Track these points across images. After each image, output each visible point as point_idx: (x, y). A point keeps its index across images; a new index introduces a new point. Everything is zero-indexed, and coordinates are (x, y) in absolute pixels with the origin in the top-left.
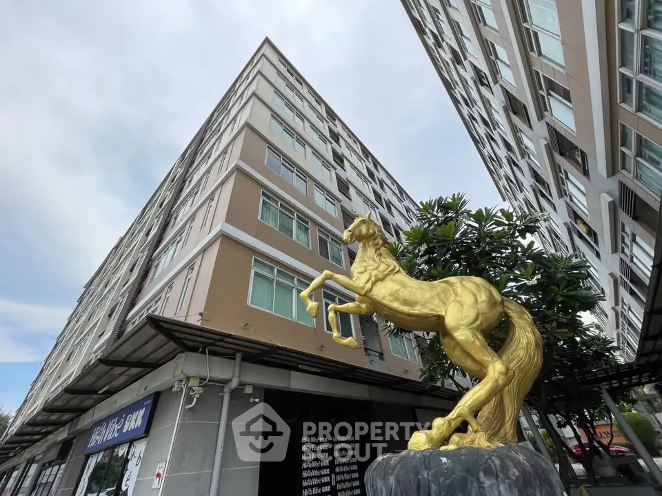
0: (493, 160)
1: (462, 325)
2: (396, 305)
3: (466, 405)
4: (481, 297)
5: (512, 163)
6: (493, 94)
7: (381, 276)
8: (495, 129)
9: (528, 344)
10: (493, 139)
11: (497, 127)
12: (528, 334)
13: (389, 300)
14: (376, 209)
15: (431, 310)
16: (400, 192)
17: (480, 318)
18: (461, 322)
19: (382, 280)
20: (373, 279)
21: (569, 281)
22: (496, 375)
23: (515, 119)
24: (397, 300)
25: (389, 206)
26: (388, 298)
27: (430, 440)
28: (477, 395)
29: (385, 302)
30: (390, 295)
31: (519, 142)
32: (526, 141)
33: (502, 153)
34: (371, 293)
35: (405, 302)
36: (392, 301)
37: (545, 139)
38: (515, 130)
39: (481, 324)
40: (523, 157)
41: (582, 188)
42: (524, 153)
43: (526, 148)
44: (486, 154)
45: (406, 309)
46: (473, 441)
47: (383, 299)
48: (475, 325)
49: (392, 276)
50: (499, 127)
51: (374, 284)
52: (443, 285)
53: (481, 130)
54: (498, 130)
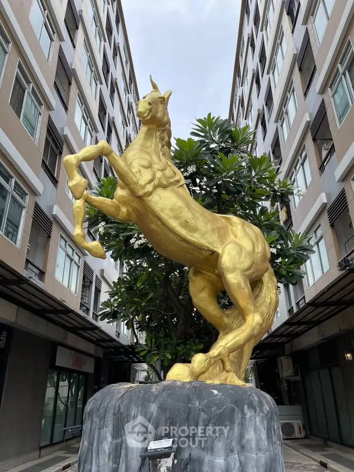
0: (243, 106)
1: (238, 269)
2: (174, 224)
3: (227, 346)
4: (258, 248)
5: (262, 120)
6: (293, 32)
7: (165, 182)
8: (268, 73)
9: (270, 304)
10: (258, 82)
11: (271, 72)
12: (272, 295)
13: (168, 215)
14: (98, 83)
15: (209, 243)
16: (130, 79)
17: (253, 267)
18: (237, 266)
19: (165, 187)
20: (156, 182)
21: (296, 259)
22: (254, 324)
23: (297, 76)
24: (177, 218)
25: (114, 88)
26: (167, 212)
27: (192, 373)
28: (237, 339)
29: (163, 215)
30: (172, 210)
31: (284, 101)
32: (291, 106)
33: (258, 103)
34: (150, 198)
35: (186, 224)
36: (170, 217)
37: (310, 115)
38: (289, 87)
39: (253, 273)
40: (276, 121)
41: (309, 180)
42: (281, 116)
43: (287, 113)
44: (239, 94)
45: (183, 232)
46: (226, 379)
47: (162, 210)
48: (248, 273)
49: (175, 188)
50: (273, 73)
51: (156, 187)
52: (223, 220)
53: (252, 63)
54: (271, 75)
